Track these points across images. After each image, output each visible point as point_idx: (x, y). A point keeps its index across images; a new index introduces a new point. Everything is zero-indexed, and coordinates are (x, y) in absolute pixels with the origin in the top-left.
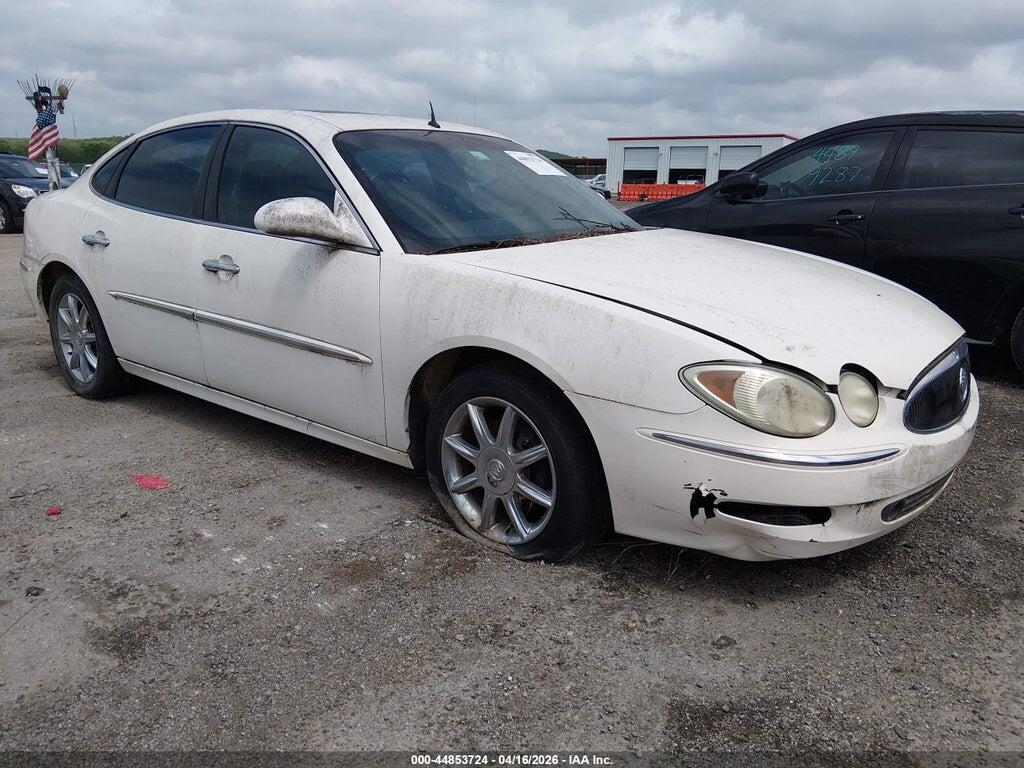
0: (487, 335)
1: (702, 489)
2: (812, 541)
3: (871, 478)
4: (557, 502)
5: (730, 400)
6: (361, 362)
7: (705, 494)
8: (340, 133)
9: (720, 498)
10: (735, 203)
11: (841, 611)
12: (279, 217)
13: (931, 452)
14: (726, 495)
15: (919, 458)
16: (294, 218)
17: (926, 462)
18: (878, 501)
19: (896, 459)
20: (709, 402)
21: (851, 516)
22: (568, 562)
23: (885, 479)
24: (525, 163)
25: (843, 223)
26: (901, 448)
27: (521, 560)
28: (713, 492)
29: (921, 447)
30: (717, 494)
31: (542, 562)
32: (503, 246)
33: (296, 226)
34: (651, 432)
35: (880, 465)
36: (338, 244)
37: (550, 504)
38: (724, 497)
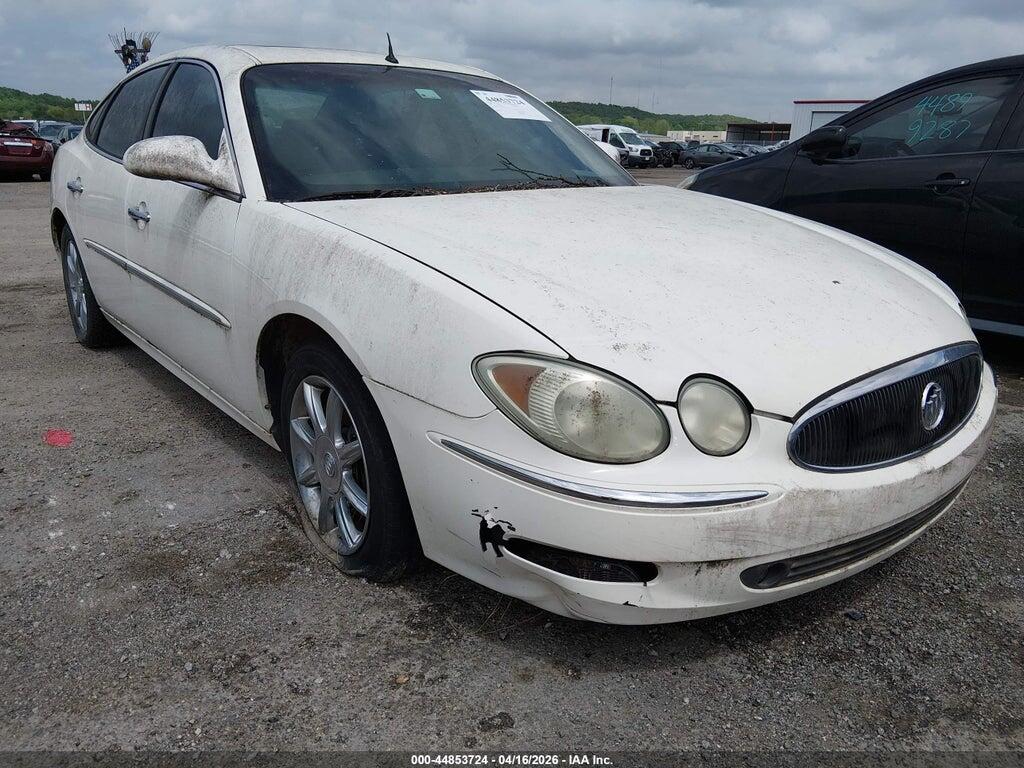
0: (302, 301)
1: (488, 518)
2: (627, 604)
3: (709, 528)
4: (371, 511)
5: (525, 406)
6: (223, 325)
7: (491, 525)
8: (256, 66)
9: (508, 534)
10: (820, 162)
11: (687, 700)
12: (139, 156)
13: (834, 500)
14: (514, 529)
15: (807, 507)
16: (155, 158)
17: (821, 513)
18: (731, 560)
19: (757, 506)
20: (501, 407)
21: (689, 577)
22: (390, 583)
23: (736, 532)
24: (493, 105)
25: (942, 188)
26: (771, 490)
27: (343, 573)
28: (500, 523)
29: (810, 492)
30: (504, 527)
31: (364, 581)
32: (389, 195)
33: (157, 167)
34: (440, 437)
35: (729, 511)
36: (214, 190)
37: (365, 513)
38: (511, 532)
